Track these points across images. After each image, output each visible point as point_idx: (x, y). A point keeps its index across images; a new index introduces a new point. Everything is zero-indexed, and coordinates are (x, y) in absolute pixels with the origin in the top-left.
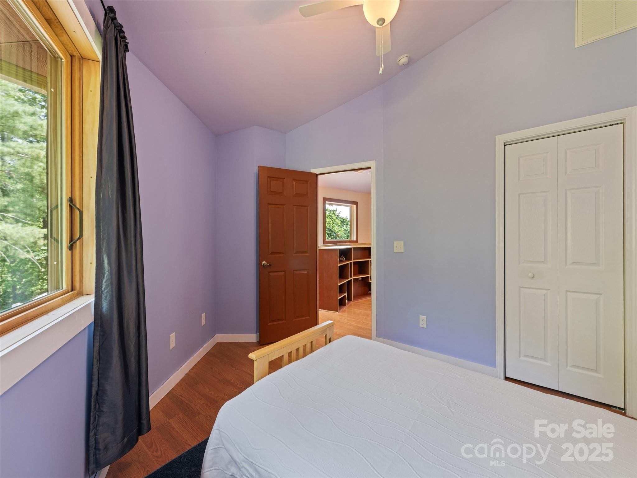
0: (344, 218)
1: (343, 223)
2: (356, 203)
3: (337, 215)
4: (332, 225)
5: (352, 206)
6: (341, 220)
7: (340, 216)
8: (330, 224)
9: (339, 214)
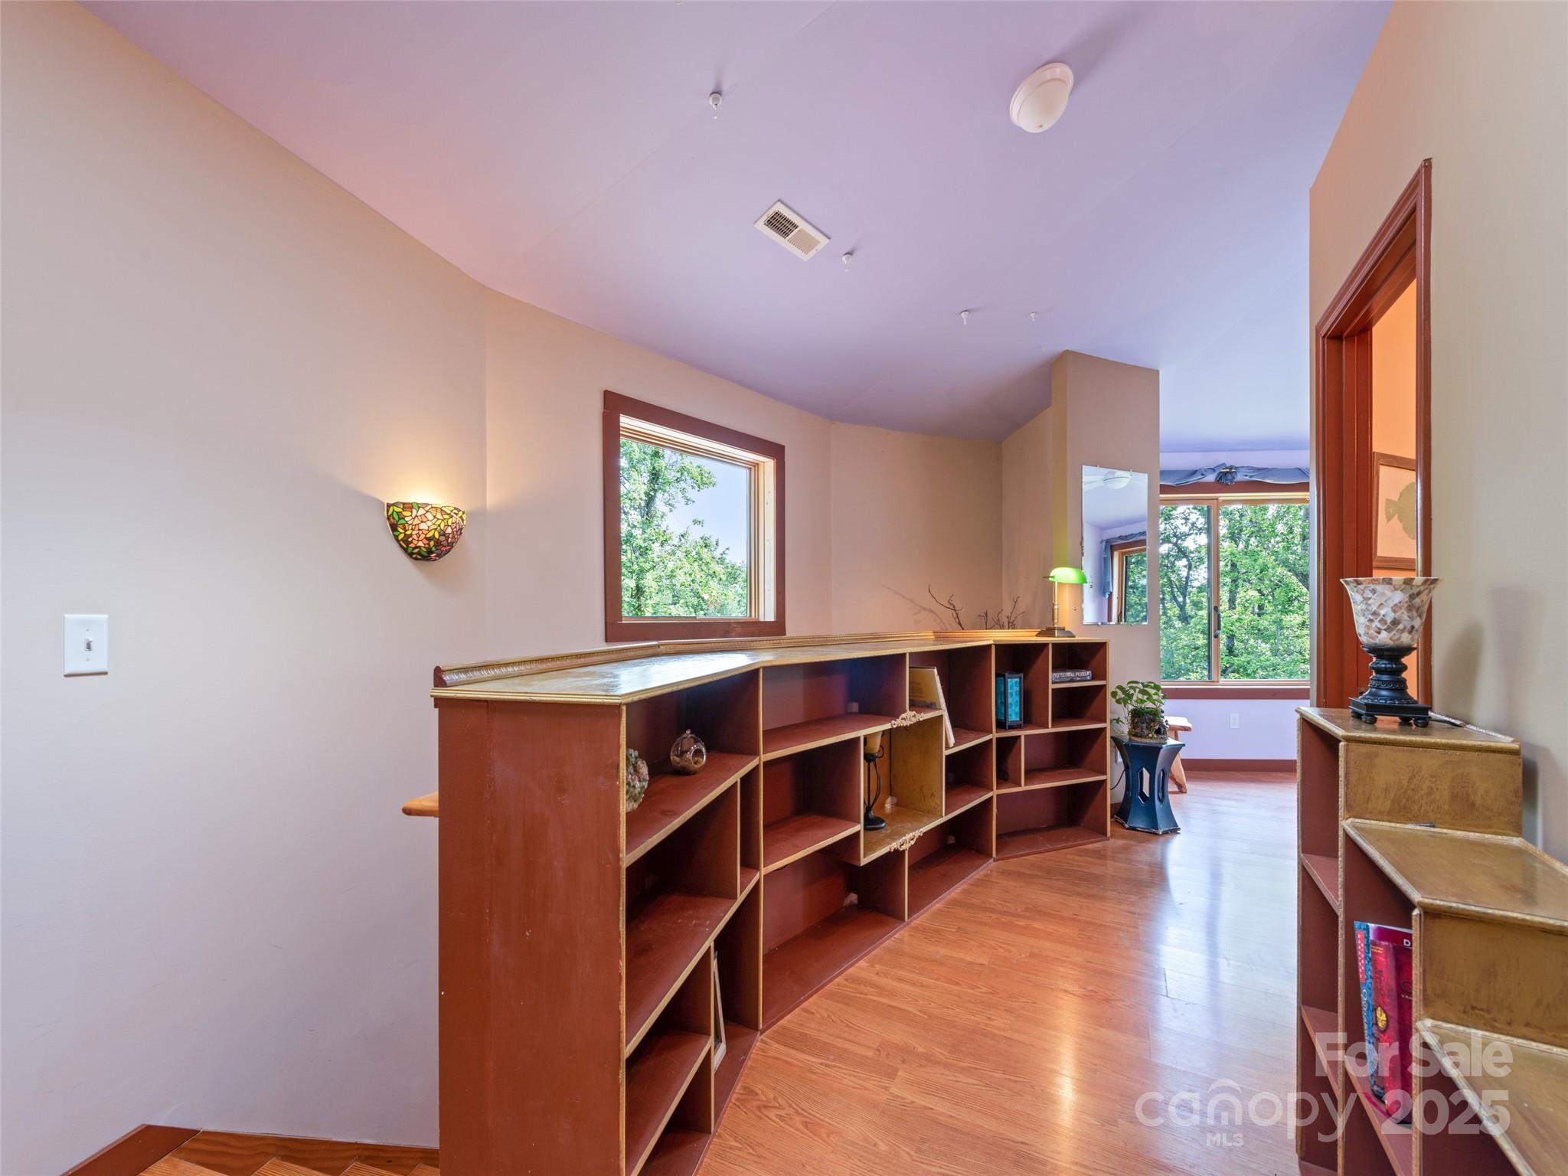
0: (738, 565)
1: (735, 579)
2: (775, 451)
3: (720, 556)
4: (698, 577)
5: (756, 465)
6: (730, 570)
7: (727, 561)
8: (693, 576)
9: (724, 556)
